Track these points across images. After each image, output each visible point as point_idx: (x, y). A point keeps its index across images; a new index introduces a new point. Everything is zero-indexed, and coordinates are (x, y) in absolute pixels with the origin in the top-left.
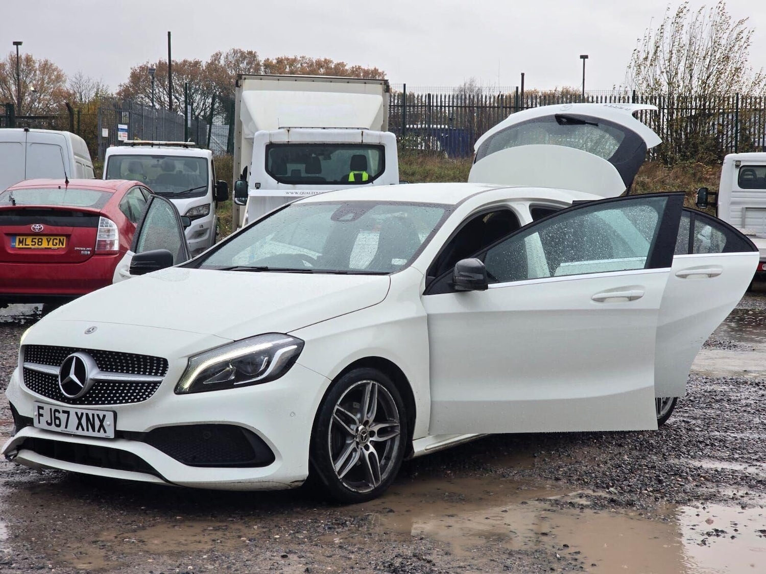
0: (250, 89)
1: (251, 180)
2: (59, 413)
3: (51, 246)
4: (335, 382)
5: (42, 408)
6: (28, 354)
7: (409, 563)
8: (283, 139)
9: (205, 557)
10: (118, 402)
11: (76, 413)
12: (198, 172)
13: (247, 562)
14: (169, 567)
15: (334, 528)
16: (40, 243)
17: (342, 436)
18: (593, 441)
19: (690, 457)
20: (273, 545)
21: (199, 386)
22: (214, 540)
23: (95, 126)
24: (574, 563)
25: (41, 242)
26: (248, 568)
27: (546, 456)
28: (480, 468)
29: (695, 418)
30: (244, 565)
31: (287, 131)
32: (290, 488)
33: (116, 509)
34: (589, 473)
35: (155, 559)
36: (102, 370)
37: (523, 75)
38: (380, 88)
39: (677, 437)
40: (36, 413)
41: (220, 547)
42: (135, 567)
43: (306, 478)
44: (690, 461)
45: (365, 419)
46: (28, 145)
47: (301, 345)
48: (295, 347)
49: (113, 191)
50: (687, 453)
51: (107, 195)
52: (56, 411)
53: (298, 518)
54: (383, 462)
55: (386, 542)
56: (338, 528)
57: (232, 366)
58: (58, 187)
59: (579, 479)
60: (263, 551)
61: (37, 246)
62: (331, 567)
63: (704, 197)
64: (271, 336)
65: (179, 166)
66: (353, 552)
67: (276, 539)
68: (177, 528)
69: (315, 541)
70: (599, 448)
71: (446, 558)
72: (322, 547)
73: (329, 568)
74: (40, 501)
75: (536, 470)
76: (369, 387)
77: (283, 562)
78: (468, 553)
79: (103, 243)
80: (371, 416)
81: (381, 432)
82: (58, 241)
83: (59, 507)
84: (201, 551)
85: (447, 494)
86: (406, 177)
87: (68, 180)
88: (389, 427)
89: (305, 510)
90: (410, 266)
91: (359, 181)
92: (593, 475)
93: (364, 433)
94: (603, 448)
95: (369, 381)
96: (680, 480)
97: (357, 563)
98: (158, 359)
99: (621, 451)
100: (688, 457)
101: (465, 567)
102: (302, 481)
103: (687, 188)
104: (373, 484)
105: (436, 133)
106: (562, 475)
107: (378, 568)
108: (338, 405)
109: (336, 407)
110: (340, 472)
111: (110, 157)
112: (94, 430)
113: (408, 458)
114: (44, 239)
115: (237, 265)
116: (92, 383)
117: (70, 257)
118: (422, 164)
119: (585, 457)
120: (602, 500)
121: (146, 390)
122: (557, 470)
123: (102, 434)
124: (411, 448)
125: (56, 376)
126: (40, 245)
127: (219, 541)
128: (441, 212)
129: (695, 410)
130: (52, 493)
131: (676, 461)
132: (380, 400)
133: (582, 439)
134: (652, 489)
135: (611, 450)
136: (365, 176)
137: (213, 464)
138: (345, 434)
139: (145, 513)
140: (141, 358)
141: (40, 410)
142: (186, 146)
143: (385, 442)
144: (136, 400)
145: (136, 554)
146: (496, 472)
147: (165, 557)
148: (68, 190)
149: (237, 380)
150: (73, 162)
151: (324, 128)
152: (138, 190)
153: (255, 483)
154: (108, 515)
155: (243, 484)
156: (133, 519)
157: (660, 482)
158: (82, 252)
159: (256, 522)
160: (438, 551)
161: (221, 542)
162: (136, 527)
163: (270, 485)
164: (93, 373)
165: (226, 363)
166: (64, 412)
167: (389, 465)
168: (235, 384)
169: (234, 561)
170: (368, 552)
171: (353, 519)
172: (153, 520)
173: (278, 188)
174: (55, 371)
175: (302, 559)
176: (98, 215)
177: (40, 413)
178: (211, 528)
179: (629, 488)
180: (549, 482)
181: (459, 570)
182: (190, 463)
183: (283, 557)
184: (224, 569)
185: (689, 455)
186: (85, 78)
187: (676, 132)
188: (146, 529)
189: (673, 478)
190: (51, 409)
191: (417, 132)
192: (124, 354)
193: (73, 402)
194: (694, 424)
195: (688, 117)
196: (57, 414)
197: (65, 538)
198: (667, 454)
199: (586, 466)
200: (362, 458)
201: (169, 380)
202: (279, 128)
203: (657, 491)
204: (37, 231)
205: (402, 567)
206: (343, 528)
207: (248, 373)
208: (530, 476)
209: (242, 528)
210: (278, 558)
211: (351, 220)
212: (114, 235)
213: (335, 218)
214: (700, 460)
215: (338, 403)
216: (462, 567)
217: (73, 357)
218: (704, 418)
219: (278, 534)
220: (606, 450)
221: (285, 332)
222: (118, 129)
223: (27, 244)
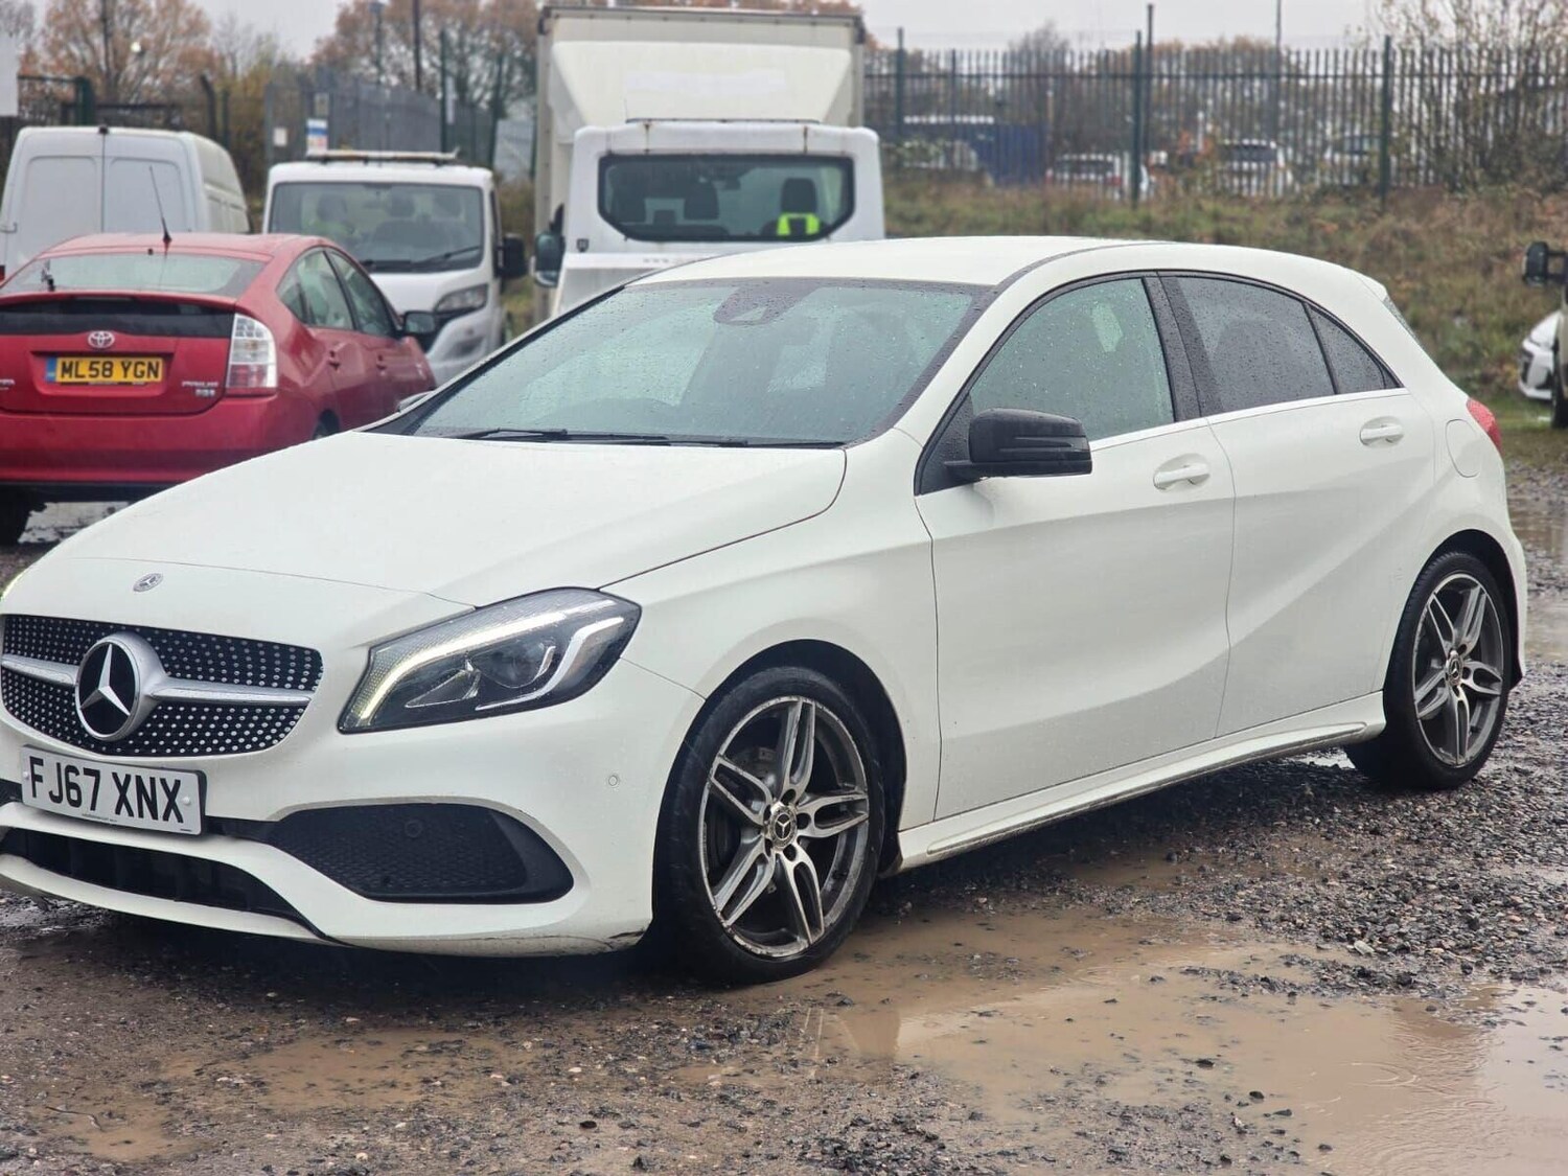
0: (570, 37)
1: (571, 234)
2: (77, 773)
3: (131, 378)
4: (712, 701)
5: (40, 762)
6: (10, 635)
7: (883, 1144)
8: (636, 143)
9: (400, 1125)
10: (209, 750)
11: (115, 775)
12: (462, 217)
13: (498, 1141)
14: (313, 1155)
15: (709, 1048)
16: (107, 373)
17: (730, 829)
18: (1313, 822)
19: (1536, 860)
20: (566, 1094)
21: (398, 713)
22: (426, 1081)
23: (261, 123)
24: (1277, 1141)
25: (110, 370)
26: (499, 1157)
27: (1205, 858)
28: (1055, 889)
29: (1541, 764)
30: (491, 1150)
31: (644, 129)
32: (609, 949)
33: (208, 1000)
34: (1306, 902)
35: (281, 1132)
36: (173, 676)
37: (1150, 8)
38: (844, 33)
39: (1503, 810)
40: (27, 773)
41: (439, 1098)
42: (231, 1153)
43: (646, 928)
44: (1538, 872)
45: (786, 786)
46: (108, 162)
47: (633, 615)
48: (619, 620)
49: (265, 259)
50: (1529, 850)
51: (253, 268)
52: (71, 769)
53: (629, 1022)
54: (829, 884)
55: (829, 1086)
56: (721, 1047)
57: (474, 666)
58: (146, 249)
59: (1282, 919)
60: (538, 1109)
61: (100, 378)
62: (696, 1153)
63: (1541, 262)
64: (560, 597)
65: (423, 204)
66: (750, 1113)
67: (571, 1076)
68: (343, 1048)
69: (665, 1081)
70: (1328, 839)
71: (970, 1127)
72: (679, 1098)
73: (692, 1157)
74: (37, 978)
75: (1183, 895)
76: (795, 714)
77: (582, 1140)
78: (1025, 1116)
79: (242, 372)
80: (798, 781)
81: (826, 816)
82: (145, 368)
83: (78, 994)
84: (393, 1109)
85: (977, 956)
86: (901, 224)
87: (171, 235)
88: (843, 803)
89: (646, 1001)
90: (892, 427)
91: (798, 235)
92: (1316, 907)
93: (783, 819)
94: (1335, 839)
95: (794, 699)
96: (1518, 919)
97: (758, 1143)
98: (300, 651)
99: (1378, 847)
100: (1531, 862)
101: (1015, 1154)
102: (638, 934)
103: (1501, 243)
104: (806, 937)
105: (967, 132)
106: (1244, 908)
107: (808, 1156)
108: (722, 757)
109: (718, 761)
110: (726, 913)
111: (278, 186)
112: (155, 816)
113: (888, 873)
114: (117, 362)
115: (494, 427)
116: (151, 705)
117: (173, 401)
118: (937, 198)
119: (1296, 861)
120: (1339, 973)
121: (272, 724)
122: (1233, 895)
123: (172, 825)
124: (893, 849)
125: (71, 689)
126: (109, 376)
127: (438, 1083)
128: (964, 302)
129: (1539, 742)
130: (70, 957)
131: (1505, 871)
132: (823, 742)
133: (1288, 818)
134: (1452, 943)
135: (1356, 844)
136: (812, 224)
137: (428, 895)
138: (740, 824)
139: (274, 1007)
140: (261, 649)
141: (36, 766)
142: (438, 163)
143: (835, 838)
144: (248, 746)
145: (239, 1118)
146: (1091, 899)
147: (308, 1128)
148: (169, 257)
149: (483, 698)
150: (203, 197)
151: (724, 121)
152: (322, 257)
153: (526, 941)
154: (189, 1012)
155: (499, 942)
156: (246, 1025)
157: (1473, 924)
158: (198, 391)
159: (529, 1032)
160: (952, 1109)
161: (443, 1086)
162: (249, 1044)
163: (563, 944)
164: (152, 681)
165: (457, 661)
166: (88, 772)
167: (844, 890)
168: (478, 709)
169: (468, 1138)
170: (786, 1113)
171: (756, 1023)
172: (292, 1026)
173: (626, 251)
174: (67, 675)
175: (629, 1132)
176: (231, 310)
177: (36, 772)
178: (424, 1048)
179: (1400, 941)
180: (1215, 924)
181: (1000, 1162)
182: (373, 894)
183: (586, 1125)
184: (441, 1159)
185: (1533, 854)
186: (241, 25)
187: (1476, 124)
188: (271, 1050)
189: (1500, 914)
190: (59, 765)
191: (932, 132)
192: (221, 639)
193: (109, 748)
194: (1541, 778)
195: (1499, 94)
196: (72, 775)
197: (81, 1075)
198: (1484, 853)
199: (1299, 885)
200: (779, 878)
201: (325, 699)
202: (628, 121)
203: (1466, 947)
204: (100, 345)
205: (865, 1153)
206: (732, 1048)
207: (509, 682)
208: (1170, 909)
209: (495, 1046)
210: (575, 1130)
211: (760, 322)
212: (266, 353)
213: (722, 316)
214: (1560, 867)
215: (722, 752)
216: (1008, 1154)
217: (104, 647)
218: (1563, 763)
219: (577, 1064)
220: (1343, 844)
221: (595, 587)
222: (306, 131)
223: (80, 373)
